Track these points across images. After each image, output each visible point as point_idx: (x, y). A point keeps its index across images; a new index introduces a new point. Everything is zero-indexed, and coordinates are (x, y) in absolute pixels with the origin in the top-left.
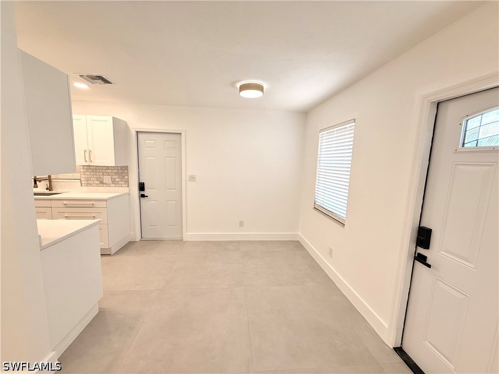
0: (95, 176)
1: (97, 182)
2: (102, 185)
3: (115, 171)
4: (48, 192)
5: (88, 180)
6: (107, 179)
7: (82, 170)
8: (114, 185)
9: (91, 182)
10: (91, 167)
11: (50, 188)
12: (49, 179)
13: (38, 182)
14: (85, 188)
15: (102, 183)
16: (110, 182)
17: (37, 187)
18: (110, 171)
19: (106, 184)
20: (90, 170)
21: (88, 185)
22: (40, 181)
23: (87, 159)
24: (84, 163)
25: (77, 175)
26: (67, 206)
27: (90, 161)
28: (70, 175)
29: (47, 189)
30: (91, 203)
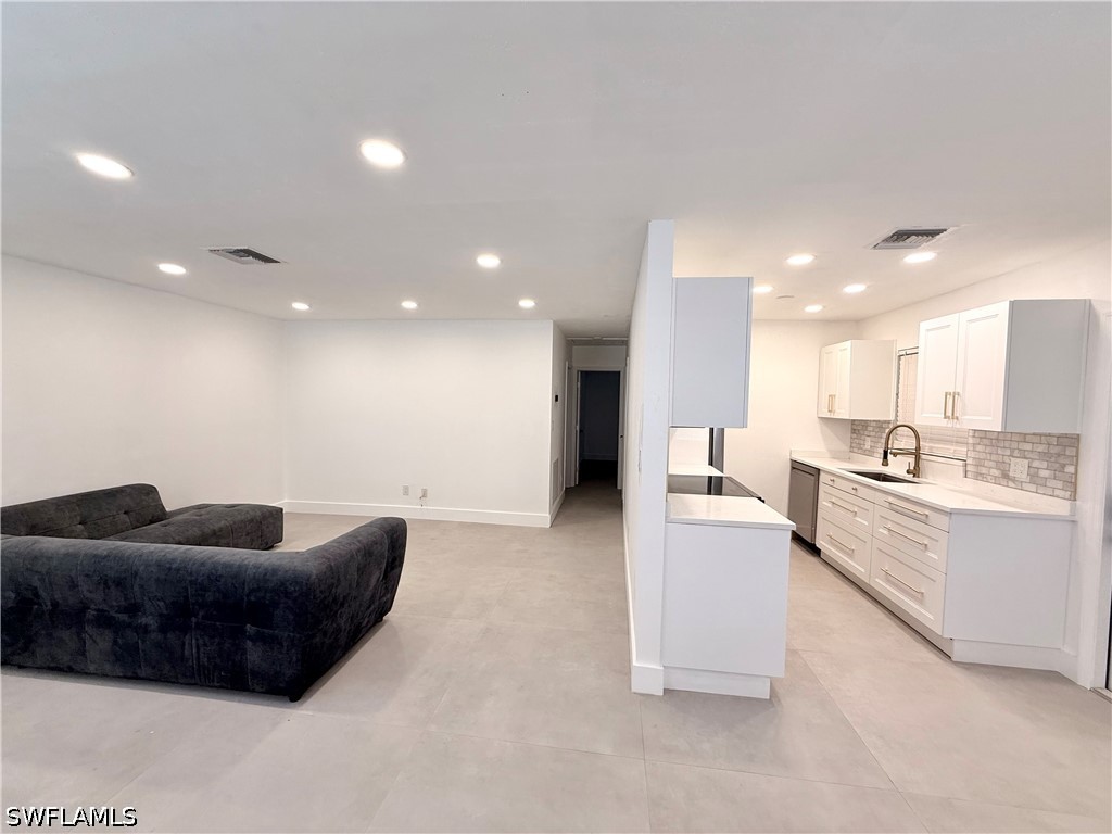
0: (994, 457)
1: (996, 473)
2: (1004, 482)
3: (1041, 448)
4: (910, 477)
5: (979, 463)
6: (1019, 468)
7: (971, 441)
8: (1033, 488)
9: (984, 470)
10: (988, 435)
11: (915, 472)
12: (917, 454)
13: (890, 456)
14: (970, 484)
15: (1006, 476)
16: (1024, 477)
17: (887, 465)
18: (1028, 447)
19: (1014, 480)
20: (986, 441)
21: (979, 476)
22: (895, 455)
23: (949, 413)
24: (944, 423)
25: (962, 451)
26: (892, 508)
27: (954, 417)
28: (950, 450)
29: (908, 472)
30: (924, 512)
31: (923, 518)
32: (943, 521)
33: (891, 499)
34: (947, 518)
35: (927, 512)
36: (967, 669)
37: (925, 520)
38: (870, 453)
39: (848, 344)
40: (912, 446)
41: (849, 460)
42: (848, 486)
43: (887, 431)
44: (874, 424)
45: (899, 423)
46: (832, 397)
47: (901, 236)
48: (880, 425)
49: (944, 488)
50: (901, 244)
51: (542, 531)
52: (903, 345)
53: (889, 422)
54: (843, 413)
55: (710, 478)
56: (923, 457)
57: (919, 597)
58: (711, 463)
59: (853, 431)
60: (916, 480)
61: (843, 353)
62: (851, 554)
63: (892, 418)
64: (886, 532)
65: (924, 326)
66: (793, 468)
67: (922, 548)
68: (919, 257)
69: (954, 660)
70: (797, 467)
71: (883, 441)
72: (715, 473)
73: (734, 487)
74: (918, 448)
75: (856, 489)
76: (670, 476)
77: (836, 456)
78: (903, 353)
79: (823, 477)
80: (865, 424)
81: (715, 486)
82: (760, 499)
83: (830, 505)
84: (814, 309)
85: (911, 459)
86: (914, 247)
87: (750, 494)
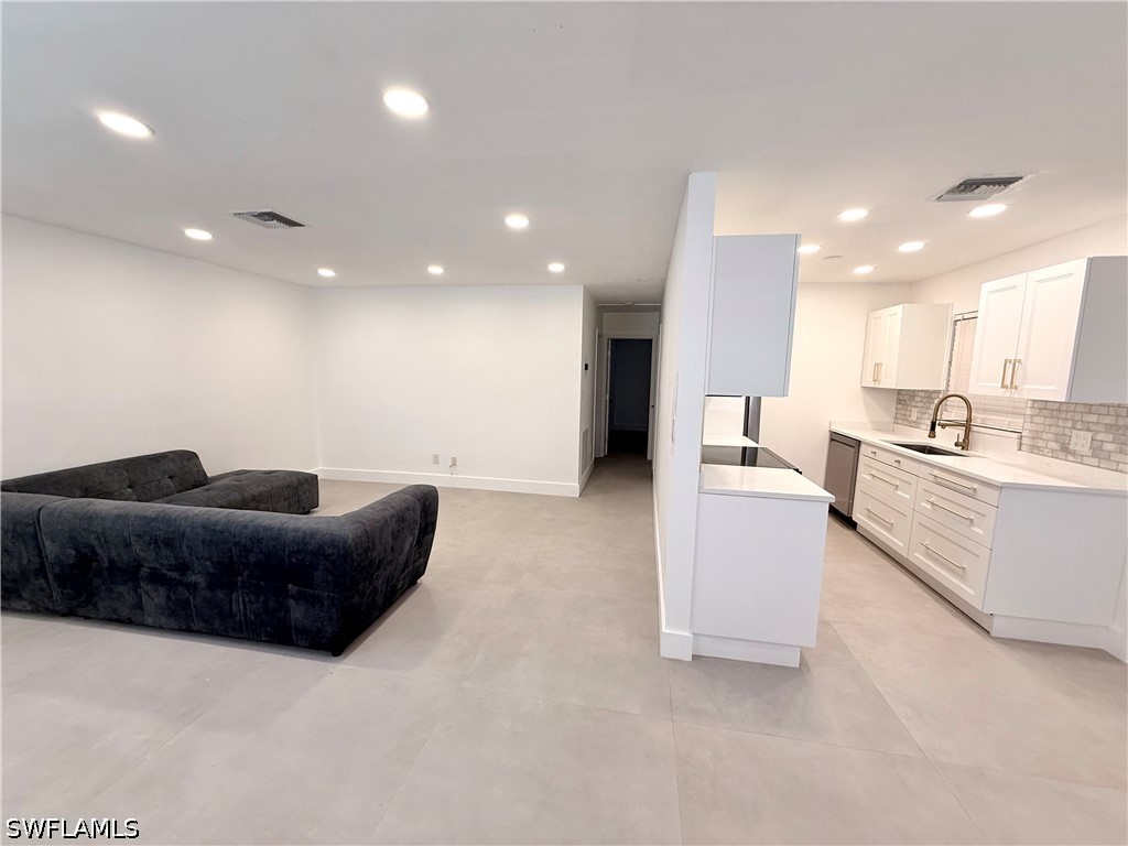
0: (1053, 430)
1: (1054, 446)
2: (1062, 455)
3: (1108, 420)
4: (958, 450)
5: (1036, 436)
6: (1081, 441)
7: (1029, 412)
8: (1095, 462)
9: (1041, 443)
10: (1049, 405)
11: (964, 444)
12: (968, 426)
13: (938, 428)
14: (1024, 457)
15: (1065, 449)
16: (1086, 450)
17: (934, 437)
18: (1093, 418)
19: (1073, 453)
20: (1045, 412)
21: (1034, 449)
22: (943, 426)
23: (1008, 382)
24: (1001, 392)
25: (1018, 423)
26: (937, 481)
27: (1013, 386)
28: (1005, 421)
29: (956, 445)
30: (972, 487)
31: (971, 492)
32: (992, 496)
33: (936, 472)
34: (998, 493)
35: (975, 486)
36: (1007, 644)
37: (972, 494)
38: (916, 425)
39: (898, 309)
40: (962, 416)
41: (893, 432)
42: (891, 459)
43: (936, 401)
44: (923, 394)
45: (949, 393)
46: (878, 365)
47: (969, 186)
48: (929, 394)
49: (994, 462)
50: (969, 195)
51: (570, 500)
52: (959, 309)
53: (939, 392)
54: (890, 382)
55: (745, 449)
56: (975, 429)
57: (961, 572)
58: (746, 434)
59: (899, 401)
60: (964, 452)
61: (894, 318)
62: (890, 528)
63: (942, 387)
64: (928, 506)
65: (987, 287)
66: (832, 440)
67: (968, 522)
68: (988, 209)
69: (993, 634)
70: (836, 439)
71: (932, 412)
72: (750, 443)
73: (769, 458)
74: (969, 420)
75: (899, 462)
76: (704, 447)
77: (878, 428)
78: (960, 317)
79: (863, 449)
80: (912, 394)
81: (749, 457)
82: (797, 470)
83: (869, 478)
84: (863, 270)
85: (961, 431)
86: (983, 198)
87: (788, 466)
